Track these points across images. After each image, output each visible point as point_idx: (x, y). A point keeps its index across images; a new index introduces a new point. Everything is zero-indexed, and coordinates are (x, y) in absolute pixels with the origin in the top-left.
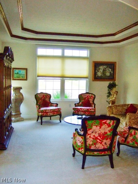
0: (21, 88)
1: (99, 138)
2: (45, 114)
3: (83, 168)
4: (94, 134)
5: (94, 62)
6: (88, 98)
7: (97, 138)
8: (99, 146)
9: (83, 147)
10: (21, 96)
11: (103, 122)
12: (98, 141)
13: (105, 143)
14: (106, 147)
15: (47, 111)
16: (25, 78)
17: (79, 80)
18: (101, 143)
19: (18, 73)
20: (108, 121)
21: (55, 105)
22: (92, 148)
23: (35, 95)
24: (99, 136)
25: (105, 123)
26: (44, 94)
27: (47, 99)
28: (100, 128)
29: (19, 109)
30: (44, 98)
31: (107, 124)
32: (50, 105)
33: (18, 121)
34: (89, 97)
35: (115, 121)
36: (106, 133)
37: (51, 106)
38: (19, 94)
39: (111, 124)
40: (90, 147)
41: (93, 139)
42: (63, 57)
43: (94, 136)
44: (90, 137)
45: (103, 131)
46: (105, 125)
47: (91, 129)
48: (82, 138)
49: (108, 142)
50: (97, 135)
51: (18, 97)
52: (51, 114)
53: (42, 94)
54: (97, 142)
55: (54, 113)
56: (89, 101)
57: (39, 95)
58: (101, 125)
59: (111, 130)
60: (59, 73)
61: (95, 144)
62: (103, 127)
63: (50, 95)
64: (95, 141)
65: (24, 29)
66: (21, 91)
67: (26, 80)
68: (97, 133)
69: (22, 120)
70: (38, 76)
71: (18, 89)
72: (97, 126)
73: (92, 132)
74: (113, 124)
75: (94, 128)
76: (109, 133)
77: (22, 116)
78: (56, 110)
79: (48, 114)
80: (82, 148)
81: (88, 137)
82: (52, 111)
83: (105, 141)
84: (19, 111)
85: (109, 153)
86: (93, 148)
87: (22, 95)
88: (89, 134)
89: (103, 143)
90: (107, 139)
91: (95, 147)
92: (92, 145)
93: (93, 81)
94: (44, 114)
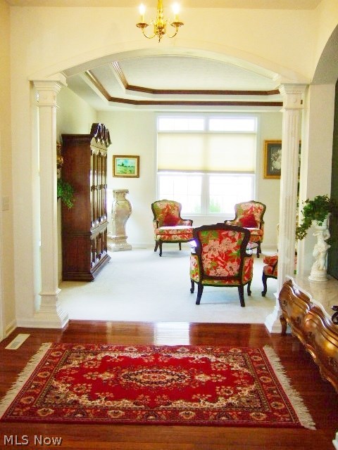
0: (127, 192)
1: (220, 258)
2: (167, 237)
3: (198, 303)
4: (212, 252)
5: (266, 141)
6: (252, 211)
7: (216, 259)
8: (221, 271)
9: (198, 271)
10: (127, 205)
11: (223, 233)
12: (219, 263)
13: (230, 267)
14: (231, 273)
15: (170, 233)
16: (136, 174)
17: (238, 176)
18: (224, 267)
19: (123, 165)
20: (231, 233)
21: (187, 222)
22: (211, 275)
23: (152, 205)
24: (220, 255)
25: (227, 235)
26: (169, 203)
27: (175, 213)
28: (220, 243)
29: (124, 229)
30: (169, 210)
31: (230, 237)
32: (179, 222)
33: (121, 250)
34: (254, 210)
35: (242, 233)
36: (230, 252)
37: (182, 224)
38: (123, 202)
39: (237, 237)
40: (209, 272)
41: (212, 259)
42: (207, 133)
43: (212, 255)
44: (207, 257)
45: (224, 249)
46: (227, 238)
47: (207, 245)
48: (195, 258)
49: (235, 266)
50: (216, 255)
51: (120, 207)
52: (179, 238)
53: (166, 204)
54: (218, 265)
55: (184, 237)
56: (252, 217)
57: (158, 204)
58: (221, 239)
59: (237, 246)
60: (198, 165)
61: (215, 268)
62: (225, 241)
63: (180, 205)
64: (215, 264)
65: (129, 88)
66: (128, 197)
67: (138, 176)
68: (217, 250)
69: (129, 248)
70: (159, 170)
71: (122, 193)
72: (215, 240)
73: (210, 250)
74: (240, 237)
75: (211, 242)
76: (235, 252)
77: (128, 241)
78: (188, 232)
79: (173, 237)
80: (197, 274)
81: (204, 256)
82: (179, 232)
83: (229, 264)
84: (123, 232)
85: (237, 283)
86: (212, 273)
87: (130, 205)
88: (205, 253)
89: (228, 267)
90: (232, 261)
91: (215, 272)
92: (211, 269)
93: (265, 178)
94: (165, 237)
